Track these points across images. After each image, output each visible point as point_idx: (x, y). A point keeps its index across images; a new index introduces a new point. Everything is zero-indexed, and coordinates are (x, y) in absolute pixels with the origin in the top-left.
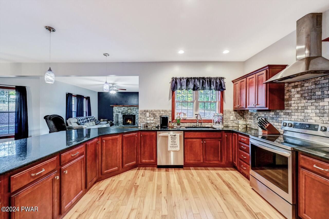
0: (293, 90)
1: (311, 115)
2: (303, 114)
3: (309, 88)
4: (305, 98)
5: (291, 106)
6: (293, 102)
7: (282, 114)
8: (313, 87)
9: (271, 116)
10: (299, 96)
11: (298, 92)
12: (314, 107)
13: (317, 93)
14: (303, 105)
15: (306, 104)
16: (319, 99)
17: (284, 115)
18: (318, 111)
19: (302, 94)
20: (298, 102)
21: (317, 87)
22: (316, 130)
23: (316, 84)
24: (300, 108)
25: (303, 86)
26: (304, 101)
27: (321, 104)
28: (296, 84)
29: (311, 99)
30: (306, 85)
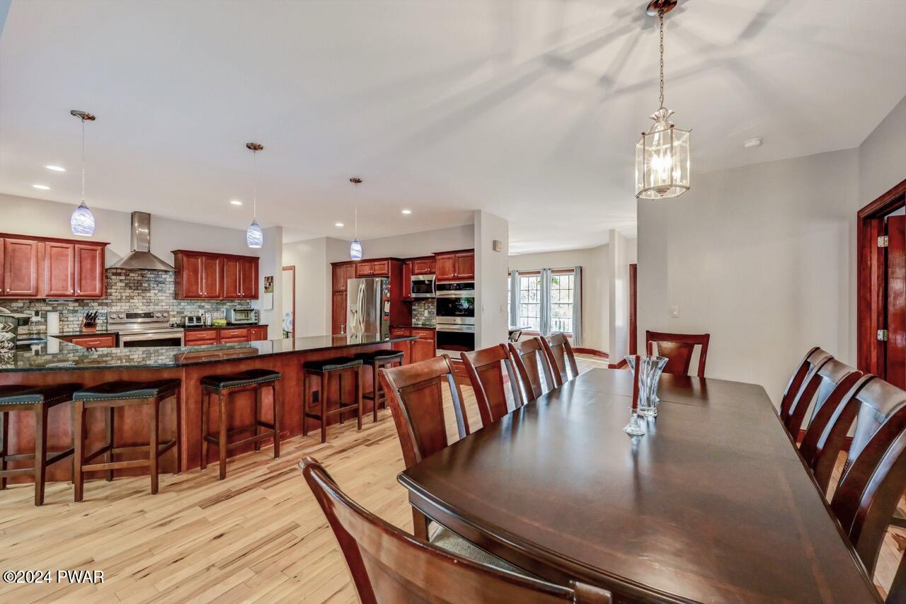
0: (114, 277)
1: (138, 305)
2: (128, 304)
3: (136, 278)
4: (130, 288)
5: (111, 295)
6: (113, 291)
7: (96, 304)
8: (140, 278)
9: (71, 308)
10: (123, 285)
11: (121, 281)
12: (141, 298)
13: (144, 285)
14: (128, 294)
15: (132, 294)
16: (146, 290)
17: (99, 305)
18: (145, 301)
19: (126, 285)
20: (122, 291)
21: (144, 279)
22: (153, 317)
23: (143, 276)
24: (124, 298)
25: (129, 275)
26: (130, 291)
27: (148, 294)
28: (119, 271)
29: (138, 289)
30: (131, 275)
